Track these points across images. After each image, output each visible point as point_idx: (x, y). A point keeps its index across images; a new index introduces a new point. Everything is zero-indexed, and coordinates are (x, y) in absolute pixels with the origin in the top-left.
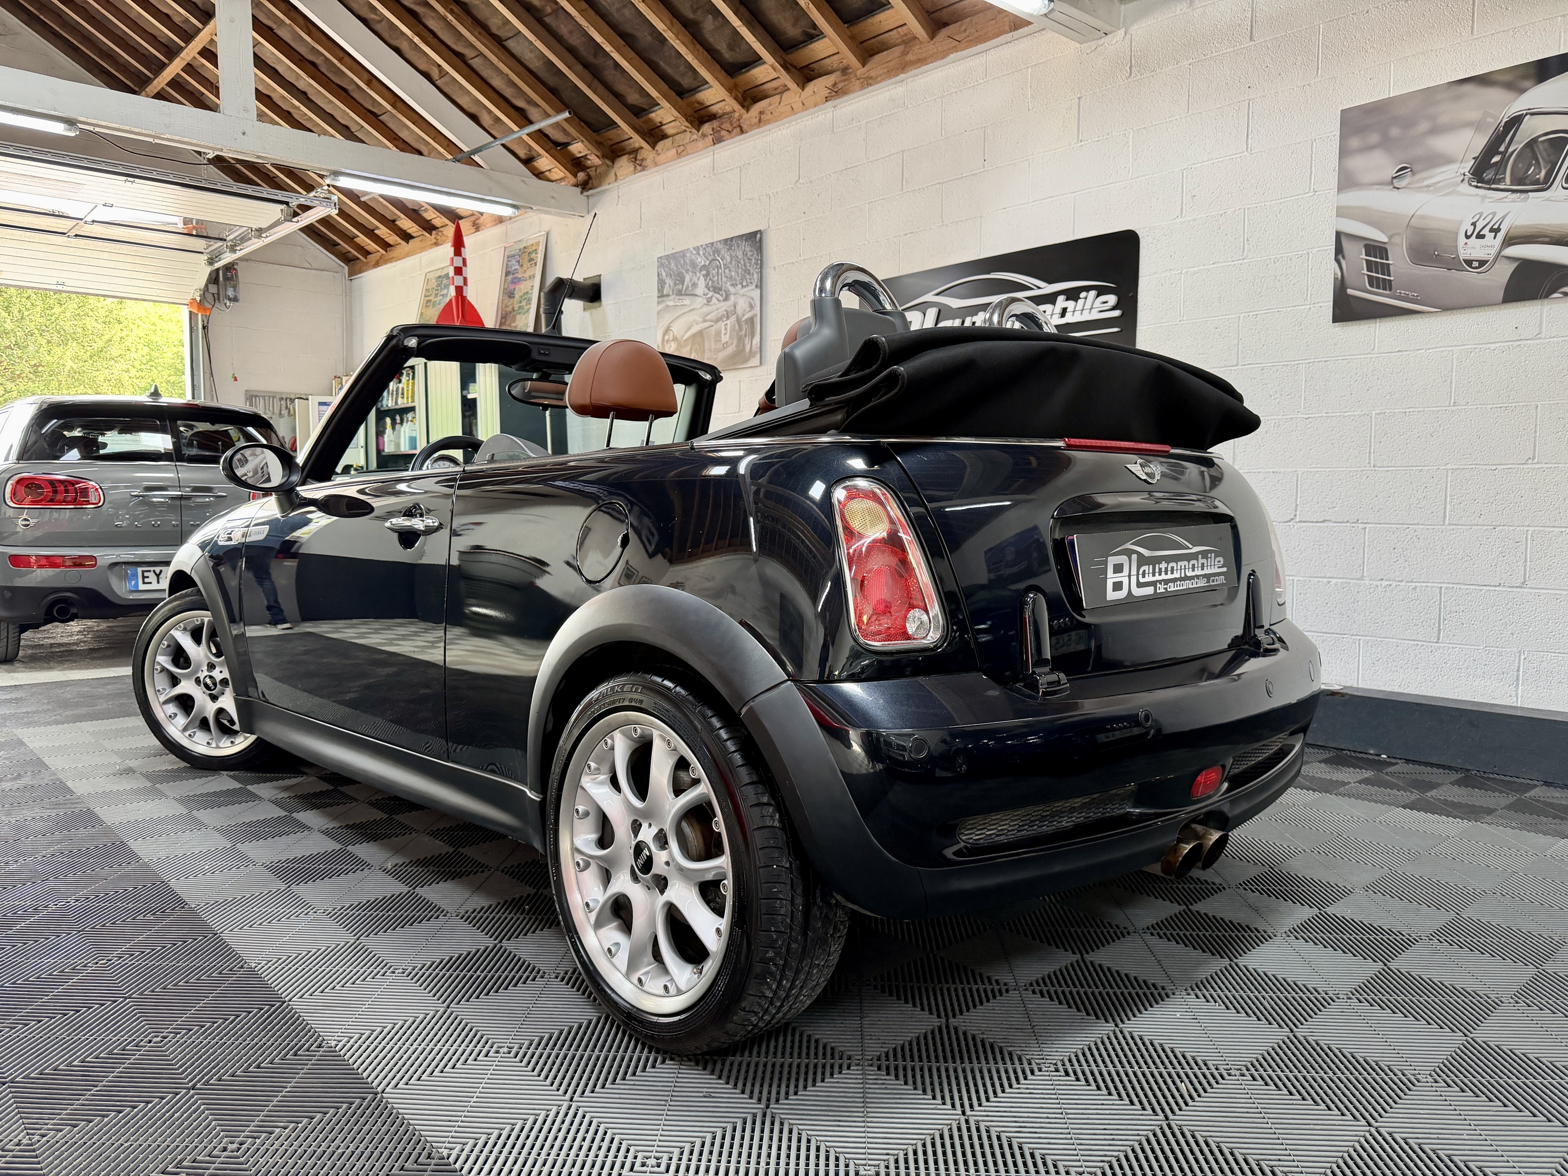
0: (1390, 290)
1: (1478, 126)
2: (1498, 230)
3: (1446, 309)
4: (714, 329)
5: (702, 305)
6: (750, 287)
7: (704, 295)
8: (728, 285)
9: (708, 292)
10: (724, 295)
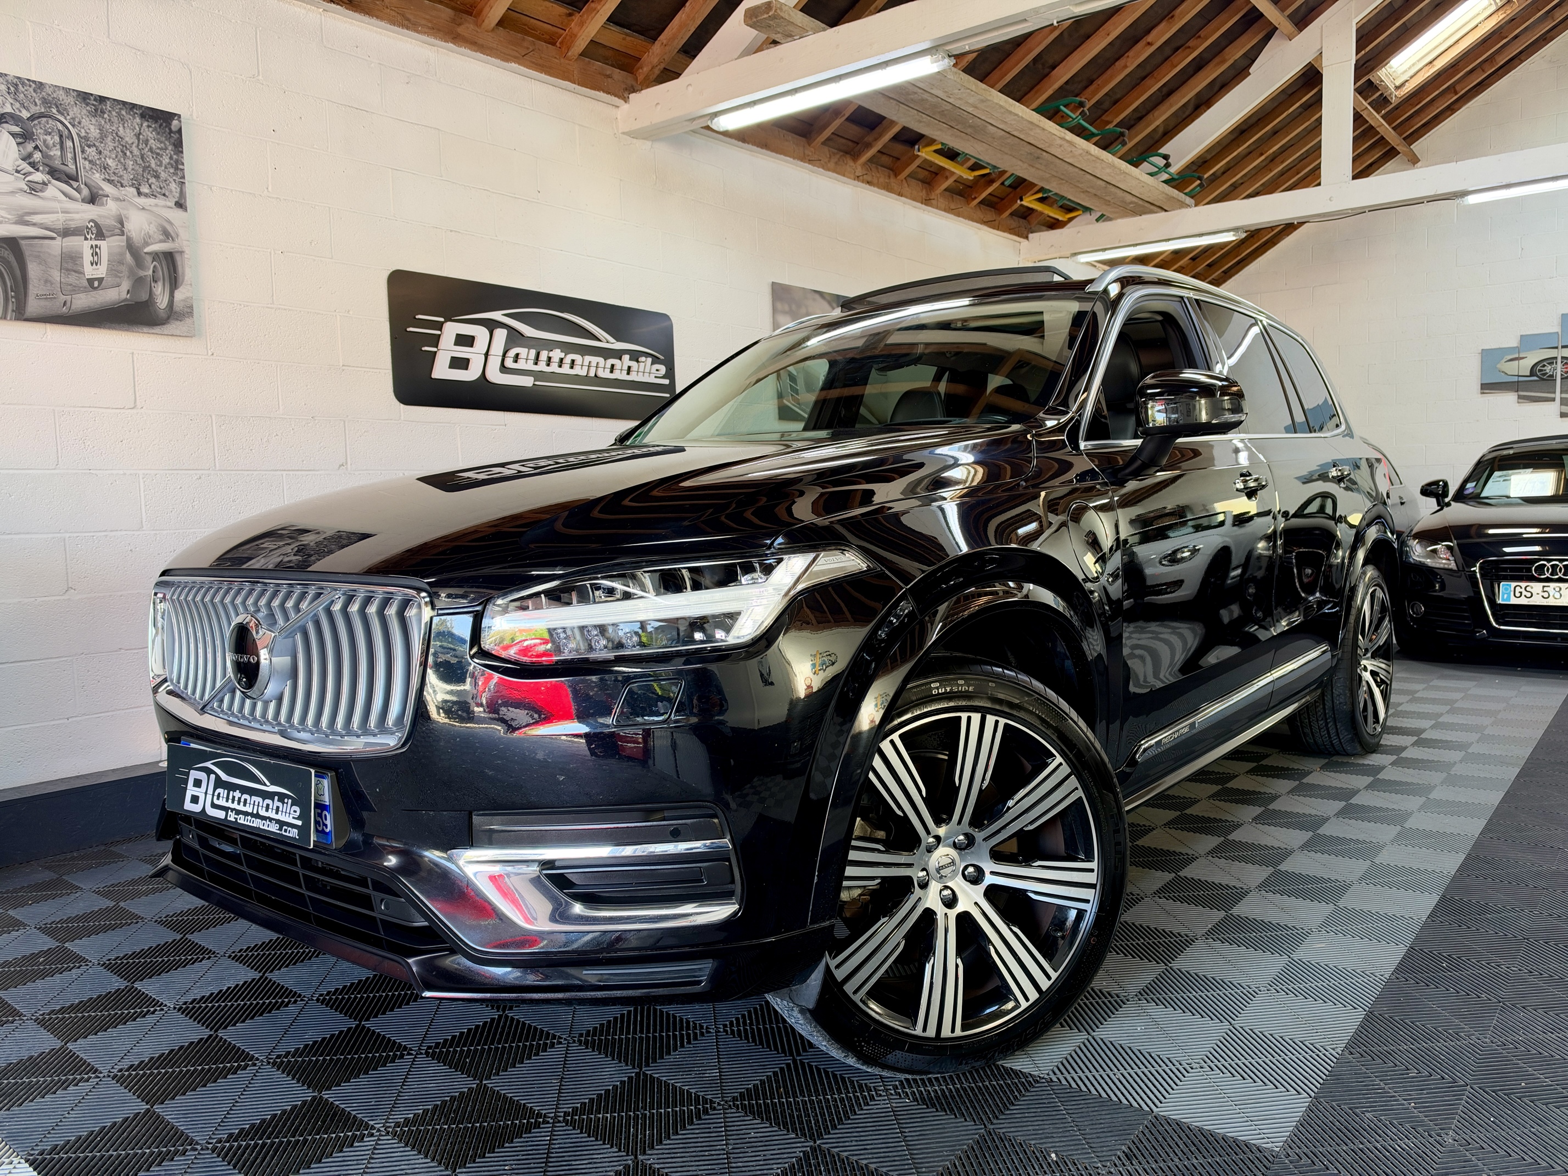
4: (57, 246)
5: (11, 189)
6: (161, 201)
7: (18, 172)
8: (97, 177)
9: (32, 170)
10: (85, 192)
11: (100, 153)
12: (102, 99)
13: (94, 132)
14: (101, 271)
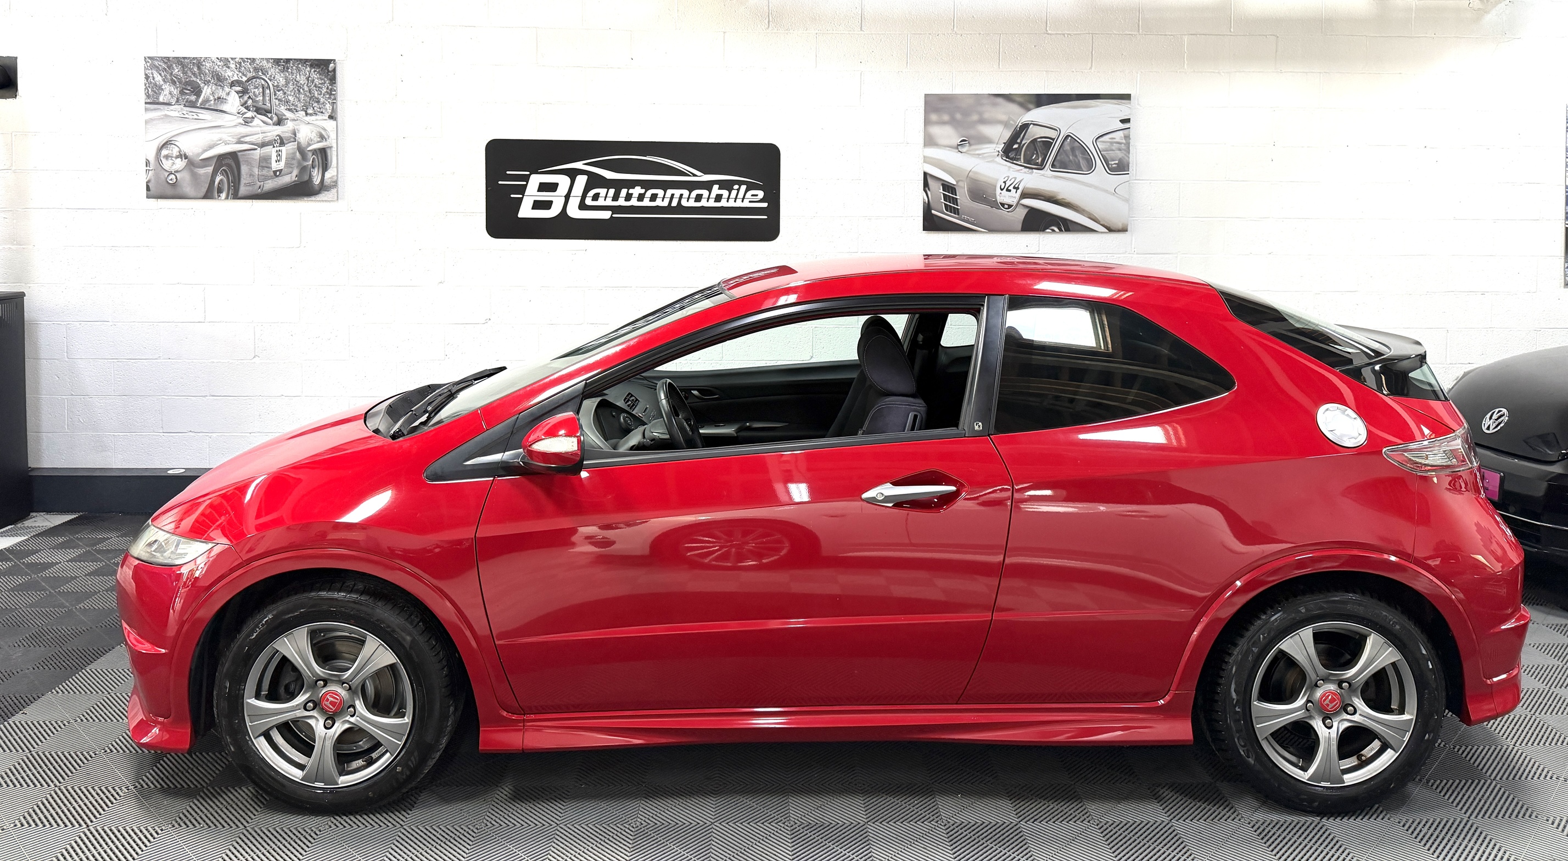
0: (958, 215)
1: (1006, 124)
2: (1017, 188)
3: (991, 230)
4: (258, 153)
5: (234, 124)
6: (320, 117)
7: (239, 113)
8: (283, 109)
9: (246, 111)
10: (275, 118)
11: (285, 93)
12: (288, 61)
13: (282, 82)
14: (281, 165)
